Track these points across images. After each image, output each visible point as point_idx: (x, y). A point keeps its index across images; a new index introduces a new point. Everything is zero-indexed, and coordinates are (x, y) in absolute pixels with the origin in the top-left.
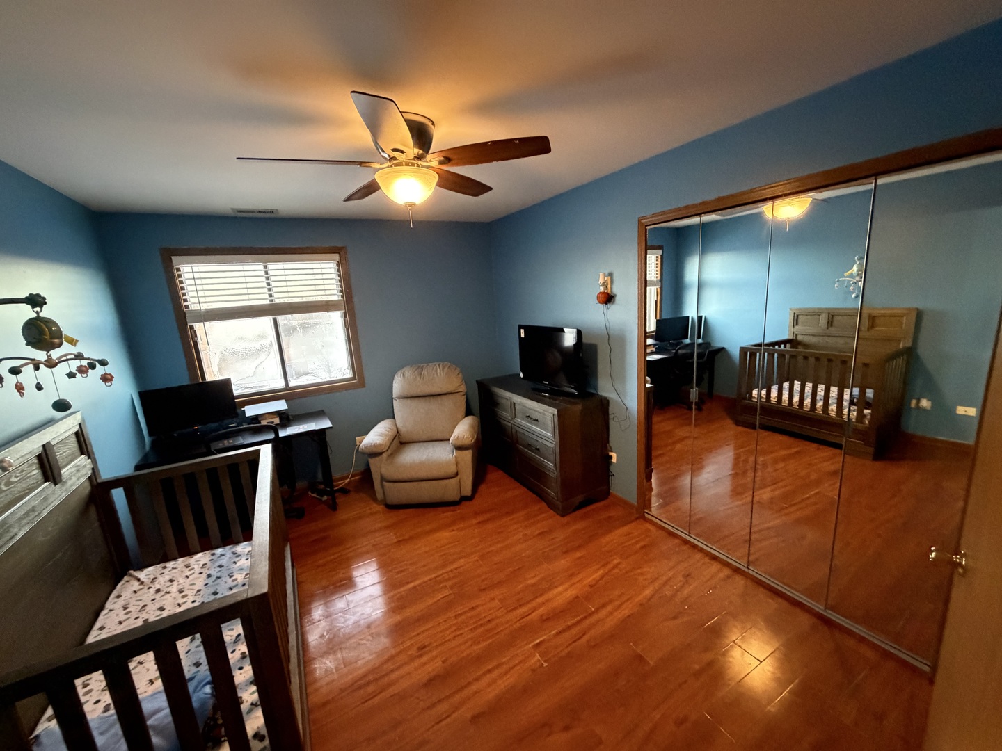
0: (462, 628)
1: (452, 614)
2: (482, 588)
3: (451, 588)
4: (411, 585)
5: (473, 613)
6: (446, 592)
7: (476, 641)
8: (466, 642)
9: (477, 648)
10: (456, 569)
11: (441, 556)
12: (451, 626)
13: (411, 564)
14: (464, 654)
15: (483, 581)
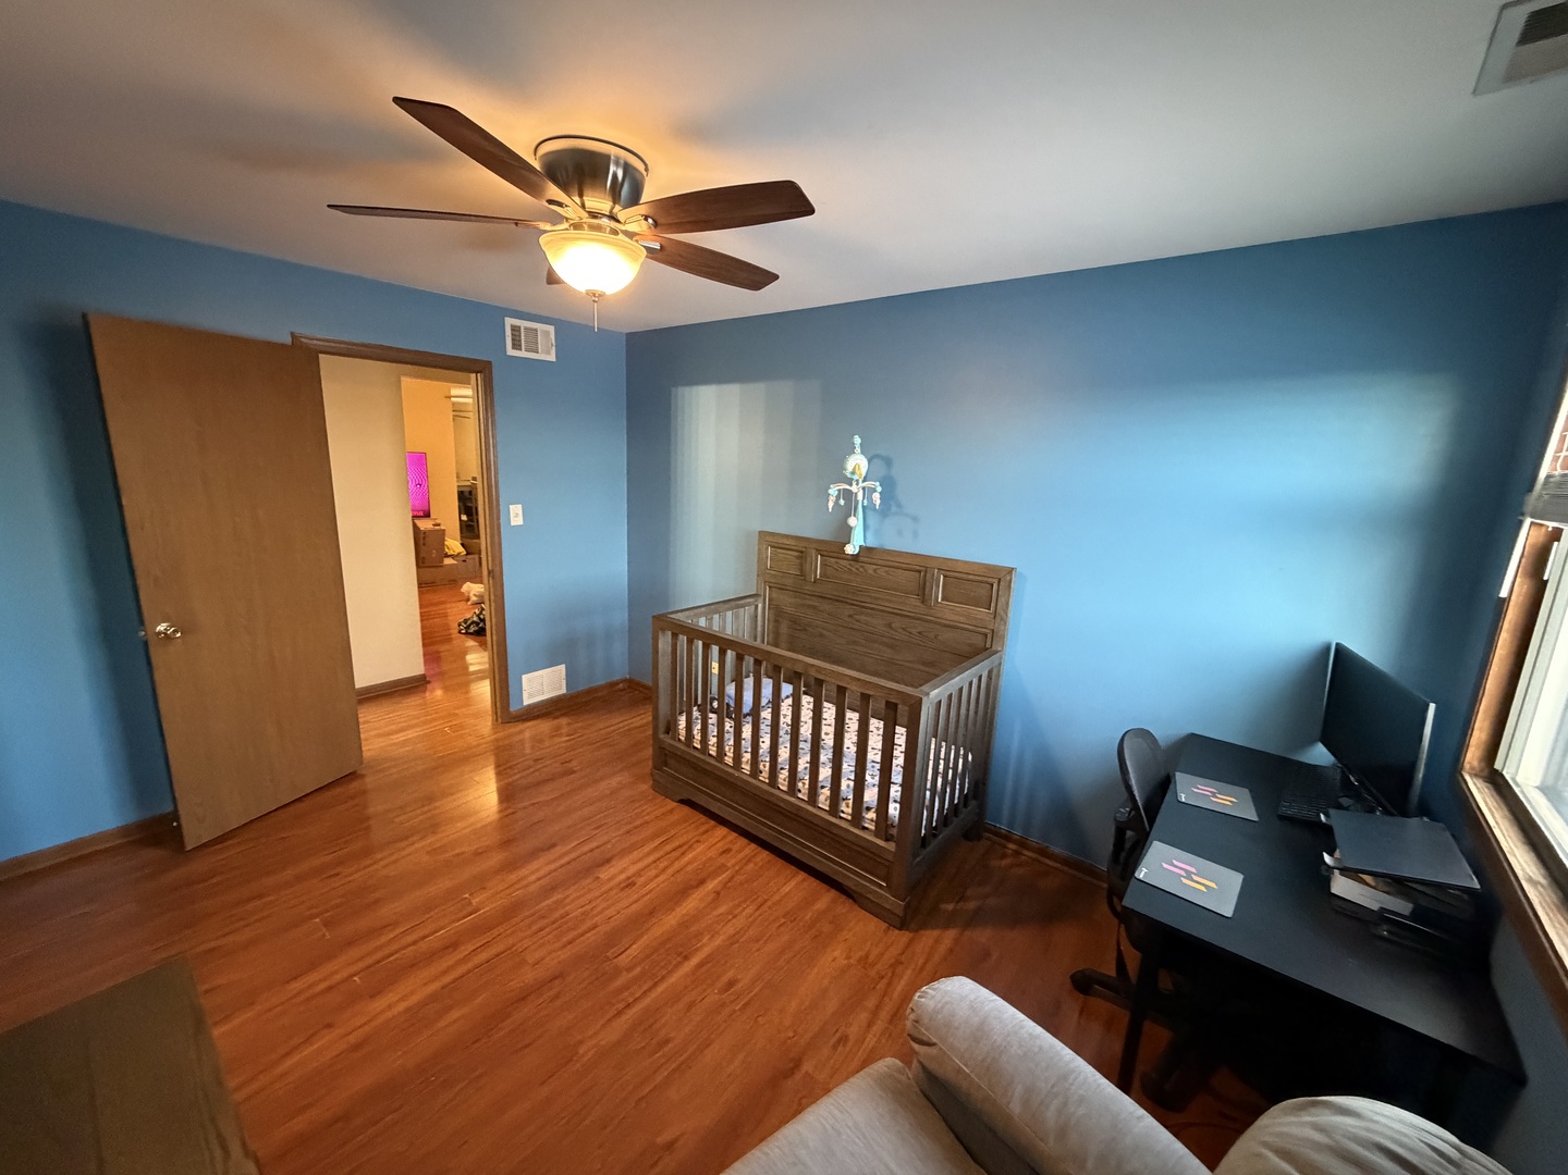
0: (582, 914)
1: (603, 929)
2: (557, 982)
3: (617, 971)
4: (694, 961)
5: (570, 936)
6: (624, 960)
7: (559, 903)
8: (573, 901)
9: (557, 897)
10: (620, 1013)
11: (667, 1041)
12: (600, 913)
13: (723, 1005)
14: (573, 888)
15: (557, 996)
